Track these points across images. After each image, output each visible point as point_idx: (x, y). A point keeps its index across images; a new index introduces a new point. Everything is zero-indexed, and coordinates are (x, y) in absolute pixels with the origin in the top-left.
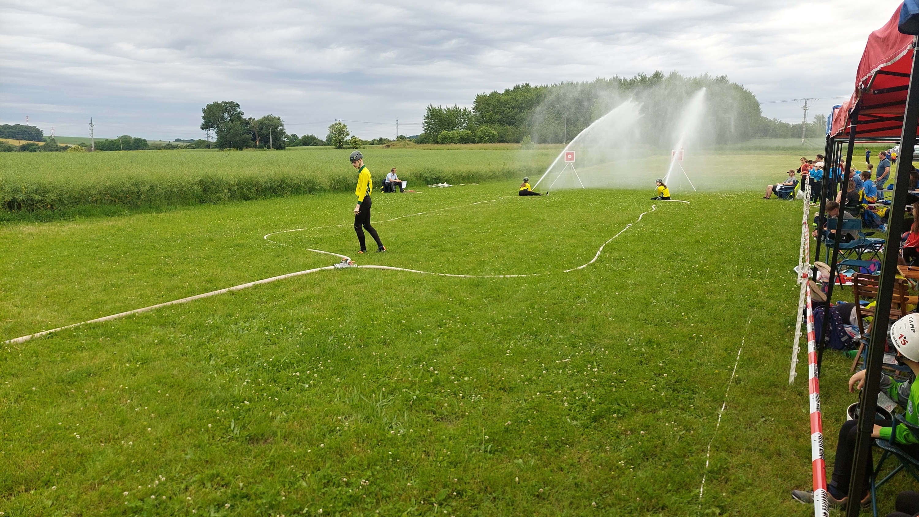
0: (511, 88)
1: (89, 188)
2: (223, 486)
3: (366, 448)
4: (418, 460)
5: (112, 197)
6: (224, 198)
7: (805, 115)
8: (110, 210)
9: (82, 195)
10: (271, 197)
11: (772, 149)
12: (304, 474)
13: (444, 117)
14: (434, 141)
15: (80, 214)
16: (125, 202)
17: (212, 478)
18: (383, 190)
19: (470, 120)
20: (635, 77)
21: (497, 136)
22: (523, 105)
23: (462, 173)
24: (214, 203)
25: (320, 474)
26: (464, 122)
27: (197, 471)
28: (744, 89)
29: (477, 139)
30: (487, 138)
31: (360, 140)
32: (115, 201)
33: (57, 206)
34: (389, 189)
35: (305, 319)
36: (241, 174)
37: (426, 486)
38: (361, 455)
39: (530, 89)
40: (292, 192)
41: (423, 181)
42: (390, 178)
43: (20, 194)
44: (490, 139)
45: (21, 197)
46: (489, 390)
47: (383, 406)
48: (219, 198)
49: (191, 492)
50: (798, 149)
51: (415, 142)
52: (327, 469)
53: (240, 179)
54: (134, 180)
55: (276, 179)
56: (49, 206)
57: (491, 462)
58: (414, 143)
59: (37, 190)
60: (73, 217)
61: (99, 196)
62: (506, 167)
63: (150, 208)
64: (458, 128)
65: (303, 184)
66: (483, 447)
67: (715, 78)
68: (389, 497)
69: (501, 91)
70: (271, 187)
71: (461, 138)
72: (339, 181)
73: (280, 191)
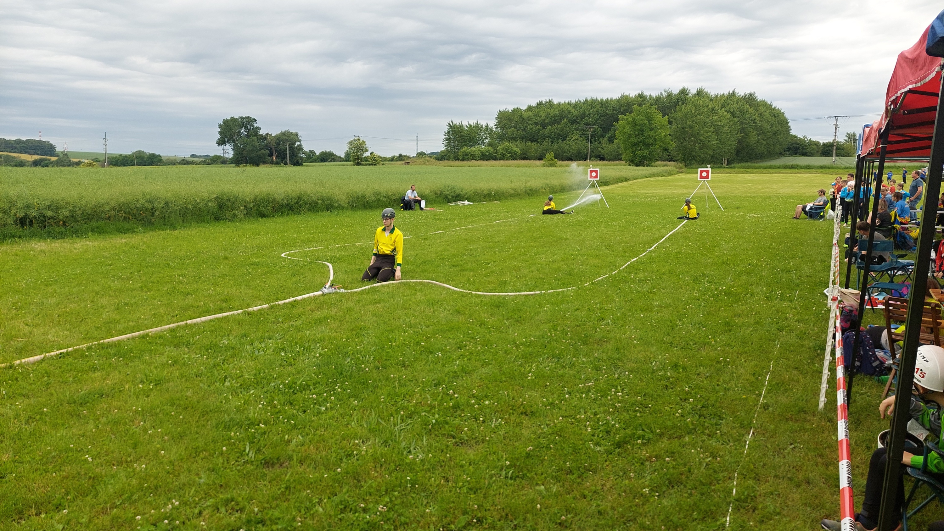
0: (534, 104)
1: (103, 205)
2: (237, 511)
3: (384, 472)
4: (438, 485)
5: (125, 213)
6: (240, 215)
7: (836, 133)
8: (123, 227)
9: (95, 211)
10: (288, 214)
11: (801, 168)
12: (320, 499)
13: (465, 133)
14: (454, 158)
15: (92, 231)
16: (139, 219)
17: (227, 502)
18: (402, 207)
19: (492, 137)
20: (661, 93)
21: (519, 152)
22: (546, 121)
23: (483, 191)
24: (230, 221)
25: (336, 499)
26: (486, 138)
27: (210, 496)
28: (773, 107)
29: (499, 156)
30: (509, 155)
31: (379, 157)
32: (129, 218)
33: (69, 222)
34: (408, 207)
35: (322, 340)
36: (257, 191)
37: (445, 513)
38: (379, 480)
39: (554, 105)
40: (309, 210)
41: (444, 198)
42: (410, 195)
43: (32, 210)
44: (511, 156)
45: (33, 213)
46: (510, 414)
47: (401, 430)
48: (235, 216)
49: (204, 516)
50: (829, 168)
51: (436, 159)
52: (344, 494)
53: (256, 196)
54: (148, 197)
55: (293, 196)
56: (61, 223)
57: (512, 488)
58: (434, 160)
59: (49, 206)
60: (86, 234)
61: (112, 212)
62: (528, 185)
63: (164, 225)
64: (479, 144)
65: (320, 202)
66: (504, 473)
67: (743, 94)
68: (407, 524)
69: (524, 107)
70: (287, 205)
71: (482, 155)
72: (358, 198)
73: (297, 209)
